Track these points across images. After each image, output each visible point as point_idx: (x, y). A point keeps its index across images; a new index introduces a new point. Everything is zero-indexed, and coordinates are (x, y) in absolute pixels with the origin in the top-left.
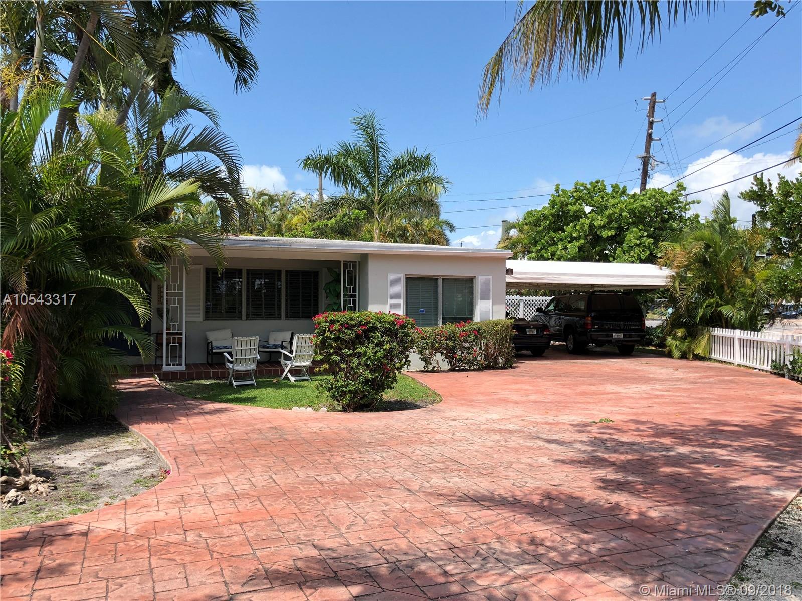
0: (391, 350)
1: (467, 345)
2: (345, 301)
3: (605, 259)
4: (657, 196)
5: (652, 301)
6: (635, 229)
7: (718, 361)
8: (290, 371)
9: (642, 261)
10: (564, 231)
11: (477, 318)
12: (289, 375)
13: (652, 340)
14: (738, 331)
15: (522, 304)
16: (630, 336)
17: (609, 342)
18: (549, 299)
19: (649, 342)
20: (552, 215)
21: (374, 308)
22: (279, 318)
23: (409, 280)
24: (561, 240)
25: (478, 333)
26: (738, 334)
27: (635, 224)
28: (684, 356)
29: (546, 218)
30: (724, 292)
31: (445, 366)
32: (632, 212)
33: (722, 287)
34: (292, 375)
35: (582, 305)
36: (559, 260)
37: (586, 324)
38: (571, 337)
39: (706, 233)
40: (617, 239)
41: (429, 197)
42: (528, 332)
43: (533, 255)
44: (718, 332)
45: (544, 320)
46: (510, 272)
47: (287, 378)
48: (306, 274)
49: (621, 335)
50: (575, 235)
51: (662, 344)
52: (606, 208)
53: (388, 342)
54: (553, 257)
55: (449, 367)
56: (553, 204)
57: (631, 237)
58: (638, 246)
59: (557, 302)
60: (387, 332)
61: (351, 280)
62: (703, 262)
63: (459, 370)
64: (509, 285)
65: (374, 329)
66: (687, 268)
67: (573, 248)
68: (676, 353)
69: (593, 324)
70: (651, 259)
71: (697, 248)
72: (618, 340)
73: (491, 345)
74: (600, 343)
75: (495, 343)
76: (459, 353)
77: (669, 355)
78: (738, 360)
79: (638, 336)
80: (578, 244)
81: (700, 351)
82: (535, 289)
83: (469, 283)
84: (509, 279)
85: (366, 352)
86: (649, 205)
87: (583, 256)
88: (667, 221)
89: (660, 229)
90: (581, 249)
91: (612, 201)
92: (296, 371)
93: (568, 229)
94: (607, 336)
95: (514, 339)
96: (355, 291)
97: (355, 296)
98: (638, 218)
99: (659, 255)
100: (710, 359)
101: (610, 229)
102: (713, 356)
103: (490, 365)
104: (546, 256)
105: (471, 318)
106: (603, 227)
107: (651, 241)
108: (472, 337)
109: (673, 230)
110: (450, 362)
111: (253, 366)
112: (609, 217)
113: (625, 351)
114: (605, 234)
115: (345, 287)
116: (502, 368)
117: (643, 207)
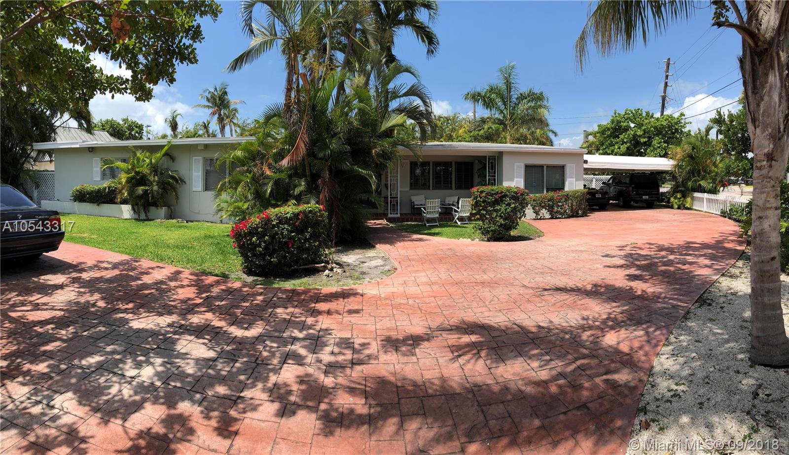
0: (515, 208)
1: (560, 204)
2: (489, 179)
3: (641, 154)
4: (669, 119)
5: (665, 178)
6: (657, 138)
7: (696, 210)
8: (458, 219)
9: (661, 156)
10: (619, 138)
11: (567, 189)
12: (457, 221)
13: (664, 199)
14: (706, 194)
15: (594, 180)
16: (652, 197)
17: (641, 201)
18: (609, 177)
19: (663, 201)
20: (612, 128)
21: (506, 184)
22: (451, 188)
23: (527, 167)
24: (617, 143)
25: (567, 197)
26: (706, 195)
27: (657, 135)
28: (679, 208)
29: (609, 129)
30: (700, 173)
31: (548, 216)
32: (655, 128)
33: (699, 170)
34: (459, 221)
35: (627, 180)
36: (616, 155)
37: (629, 191)
38: (621, 198)
39: (693, 140)
40: (648, 144)
41: (540, 117)
42: (597, 196)
43: (601, 151)
44: (696, 195)
45: (606, 189)
46: (586, 162)
47: (456, 222)
48: (467, 164)
49: (647, 197)
50: (625, 140)
51: (668, 202)
52: (643, 125)
53: (513, 203)
54: (612, 153)
55: (550, 217)
56: (613, 122)
57: (655, 142)
58: (659, 147)
59: (614, 178)
60: (513, 198)
61: (493, 167)
62: (691, 157)
63: (556, 218)
64: (586, 169)
65: (505, 196)
66: (683, 160)
67: (624, 148)
68: (676, 206)
69: (633, 191)
70: (665, 155)
71: (688, 148)
72: (646, 200)
73: (575, 204)
74: (636, 202)
75: (576, 203)
76: (556, 209)
77: (672, 207)
78: (705, 209)
79: (656, 197)
80: (626, 146)
81: (688, 205)
82: (603, 171)
83: (562, 168)
84: (586, 166)
85: (500, 209)
86: (665, 124)
87: (629, 153)
88: (674, 133)
89: (670, 138)
90: (628, 148)
91: (646, 121)
92: (461, 219)
93: (621, 136)
94: (640, 198)
95: (587, 200)
96: (495, 173)
97: (495, 176)
98: (659, 131)
99: (669, 153)
100: (691, 209)
101: (645, 138)
102: (694, 208)
103: (574, 215)
104: (608, 152)
105: (563, 189)
106: (640, 136)
107: (666, 145)
108: (563, 199)
109: (677, 138)
110: (551, 214)
111: (437, 215)
112: (644, 130)
113: (649, 206)
114: (643, 140)
115: (489, 171)
116: (582, 216)
117: (662, 125)
